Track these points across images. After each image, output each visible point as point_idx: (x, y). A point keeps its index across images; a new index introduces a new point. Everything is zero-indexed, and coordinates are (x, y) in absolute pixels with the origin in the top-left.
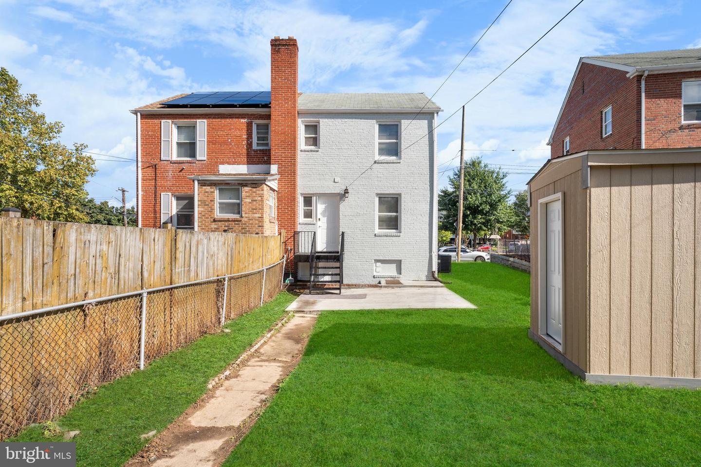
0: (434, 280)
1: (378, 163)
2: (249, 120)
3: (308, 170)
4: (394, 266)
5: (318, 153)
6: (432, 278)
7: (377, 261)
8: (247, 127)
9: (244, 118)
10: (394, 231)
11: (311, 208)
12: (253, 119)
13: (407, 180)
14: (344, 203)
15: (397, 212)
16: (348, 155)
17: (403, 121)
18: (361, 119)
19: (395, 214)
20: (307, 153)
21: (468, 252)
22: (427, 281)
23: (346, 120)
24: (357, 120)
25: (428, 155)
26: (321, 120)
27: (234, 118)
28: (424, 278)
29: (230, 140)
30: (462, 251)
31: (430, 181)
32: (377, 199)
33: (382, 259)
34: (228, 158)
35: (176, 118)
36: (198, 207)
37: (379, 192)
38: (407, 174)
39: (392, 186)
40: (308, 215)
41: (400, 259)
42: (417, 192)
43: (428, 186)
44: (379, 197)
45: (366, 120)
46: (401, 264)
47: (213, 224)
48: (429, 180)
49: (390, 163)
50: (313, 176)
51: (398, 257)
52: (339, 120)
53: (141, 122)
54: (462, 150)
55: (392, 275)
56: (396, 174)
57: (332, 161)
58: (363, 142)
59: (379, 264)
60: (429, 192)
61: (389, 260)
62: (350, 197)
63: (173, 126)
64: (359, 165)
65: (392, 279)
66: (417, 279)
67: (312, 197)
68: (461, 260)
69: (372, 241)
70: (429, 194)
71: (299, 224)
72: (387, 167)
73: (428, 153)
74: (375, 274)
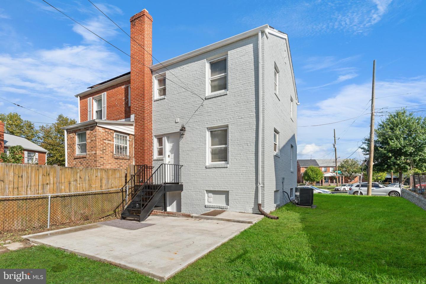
0: (260, 213)
1: (208, 99)
2: (126, 86)
3: (159, 115)
4: (223, 197)
5: (165, 100)
6: (258, 211)
7: (208, 192)
8: (125, 91)
9: (123, 85)
10: (224, 162)
11: (162, 147)
12: (128, 84)
13: (233, 110)
14: (182, 140)
15: (226, 144)
16: (185, 97)
17: (229, 52)
18: (194, 62)
19: (224, 146)
20: (158, 102)
21: (381, 187)
22: (252, 213)
23: (184, 66)
24: (192, 64)
25: (254, 80)
26: (167, 72)
27: (118, 86)
28: (251, 211)
29: (117, 103)
30: (373, 186)
31: (256, 108)
32: (208, 134)
33: (212, 189)
34: (116, 116)
35: (93, 95)
36: (68, 149)
37: (210, 126)
38: (234, 105)
39: (220, 118)
40: (161, 153)
41: (228, 190)
42: (243, 121)
43: (254, 113)
44: (211, 131)
45: (198, 62)
46: (229, 195)
47: (74, 161)
48: (255, 106)
49: (218, 97)
50: (161, 120)
51: (225, 188)
52: (179, 68)
53: (80, 102)
54: (372, 100)
55: (221, 205)
56: (224, 106)
57: (174, 105)
58: (196, 82)
59: (211, 195)
60: (255, 119)
61: (218, 191)
62: (187, 134)
63: (94, 101)
64: (193, 104)
65: (221, 209)
66: (244, 212)
67: (162, 138)
68: (372, 194)
69: (204, 172)
70: (255, 121)
71: (154, 160)
72: (216, 101)
73: (254, 78)
74: (207, 204)
